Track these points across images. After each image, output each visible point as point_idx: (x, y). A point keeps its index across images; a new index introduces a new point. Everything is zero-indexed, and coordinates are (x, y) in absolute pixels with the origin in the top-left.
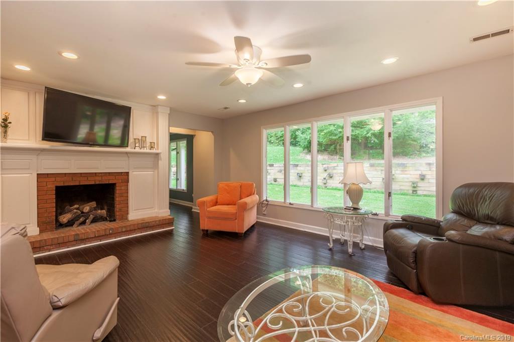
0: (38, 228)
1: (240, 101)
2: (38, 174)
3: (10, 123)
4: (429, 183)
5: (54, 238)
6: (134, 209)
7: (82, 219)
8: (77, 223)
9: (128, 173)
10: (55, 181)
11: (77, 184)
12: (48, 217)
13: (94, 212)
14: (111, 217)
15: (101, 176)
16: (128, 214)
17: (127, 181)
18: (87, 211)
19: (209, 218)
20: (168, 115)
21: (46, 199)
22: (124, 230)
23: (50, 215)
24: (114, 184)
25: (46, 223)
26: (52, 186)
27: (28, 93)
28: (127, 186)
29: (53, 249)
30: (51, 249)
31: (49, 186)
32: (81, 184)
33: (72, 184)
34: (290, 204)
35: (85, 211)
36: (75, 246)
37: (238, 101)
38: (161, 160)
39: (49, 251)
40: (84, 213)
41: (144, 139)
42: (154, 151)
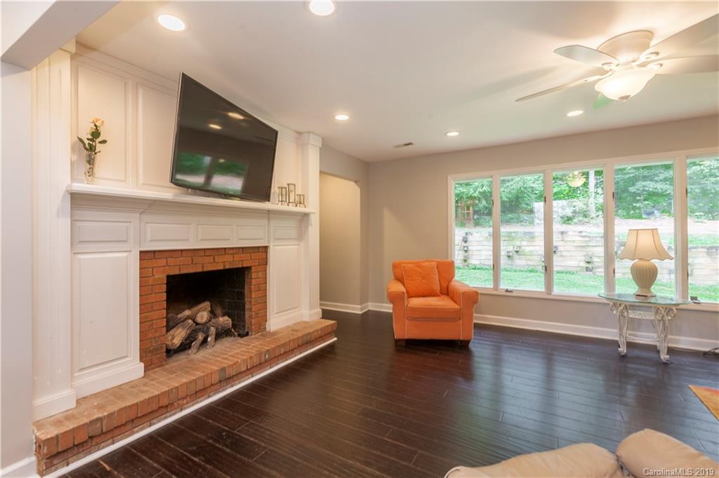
0: (142, 364)
1: (449, 134)
2: (141, 252)
3: (104, 142)
4: (562, 256)
5: (191, 382)
6: (275, 312)
7: (201, 337)
8: (195, 344)
9: (266, 248)
10: (167, 265)
11: (199, 269)
12: (155, 338)
13: (213, 320)
14: (239, 328)
15: (232, 254)
16: (266, 321)
17: (265, 263)
18: (204, 320)
19: (412, 319)
20: (319, 149)
21: (152, 303)
22: (282, 351)
23: (157, 335)
24: (249, 268)
25: (152, 351)
26: (161, 277)
27: (125, 83)
28: (266, 271)
29: (187, 403)
30: (183, 405)
31: (156, 277)
32: (205, 270)
33: (191, 271)
34: (507, 291)
35: (199, 320)
36: (218, 392)
37: (446, 134)
38: (311, 225)
39: (181, 410)
40: (199, 324)
41: (292, 188)
42: (300, 209)
